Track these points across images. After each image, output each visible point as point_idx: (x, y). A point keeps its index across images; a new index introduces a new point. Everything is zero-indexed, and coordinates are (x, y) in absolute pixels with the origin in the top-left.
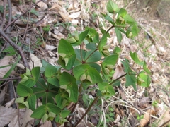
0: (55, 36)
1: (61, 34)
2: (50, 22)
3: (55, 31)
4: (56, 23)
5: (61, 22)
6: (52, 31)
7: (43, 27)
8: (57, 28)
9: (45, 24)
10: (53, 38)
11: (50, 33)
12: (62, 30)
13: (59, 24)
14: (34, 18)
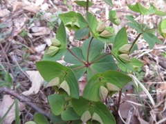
0: (37, 34)
1: (41, 29)
2: (23, 24)
3: (34, 30)
4: (29, 21)
5: (32, 16)
6: (31, 31)
7: (19, 34)
8: (33, 25)
9: (19, 30)
10: (37, 37)
11: (30, 35)
12: (39, 24)
13: (31, 20)
14: (5, 31)
